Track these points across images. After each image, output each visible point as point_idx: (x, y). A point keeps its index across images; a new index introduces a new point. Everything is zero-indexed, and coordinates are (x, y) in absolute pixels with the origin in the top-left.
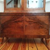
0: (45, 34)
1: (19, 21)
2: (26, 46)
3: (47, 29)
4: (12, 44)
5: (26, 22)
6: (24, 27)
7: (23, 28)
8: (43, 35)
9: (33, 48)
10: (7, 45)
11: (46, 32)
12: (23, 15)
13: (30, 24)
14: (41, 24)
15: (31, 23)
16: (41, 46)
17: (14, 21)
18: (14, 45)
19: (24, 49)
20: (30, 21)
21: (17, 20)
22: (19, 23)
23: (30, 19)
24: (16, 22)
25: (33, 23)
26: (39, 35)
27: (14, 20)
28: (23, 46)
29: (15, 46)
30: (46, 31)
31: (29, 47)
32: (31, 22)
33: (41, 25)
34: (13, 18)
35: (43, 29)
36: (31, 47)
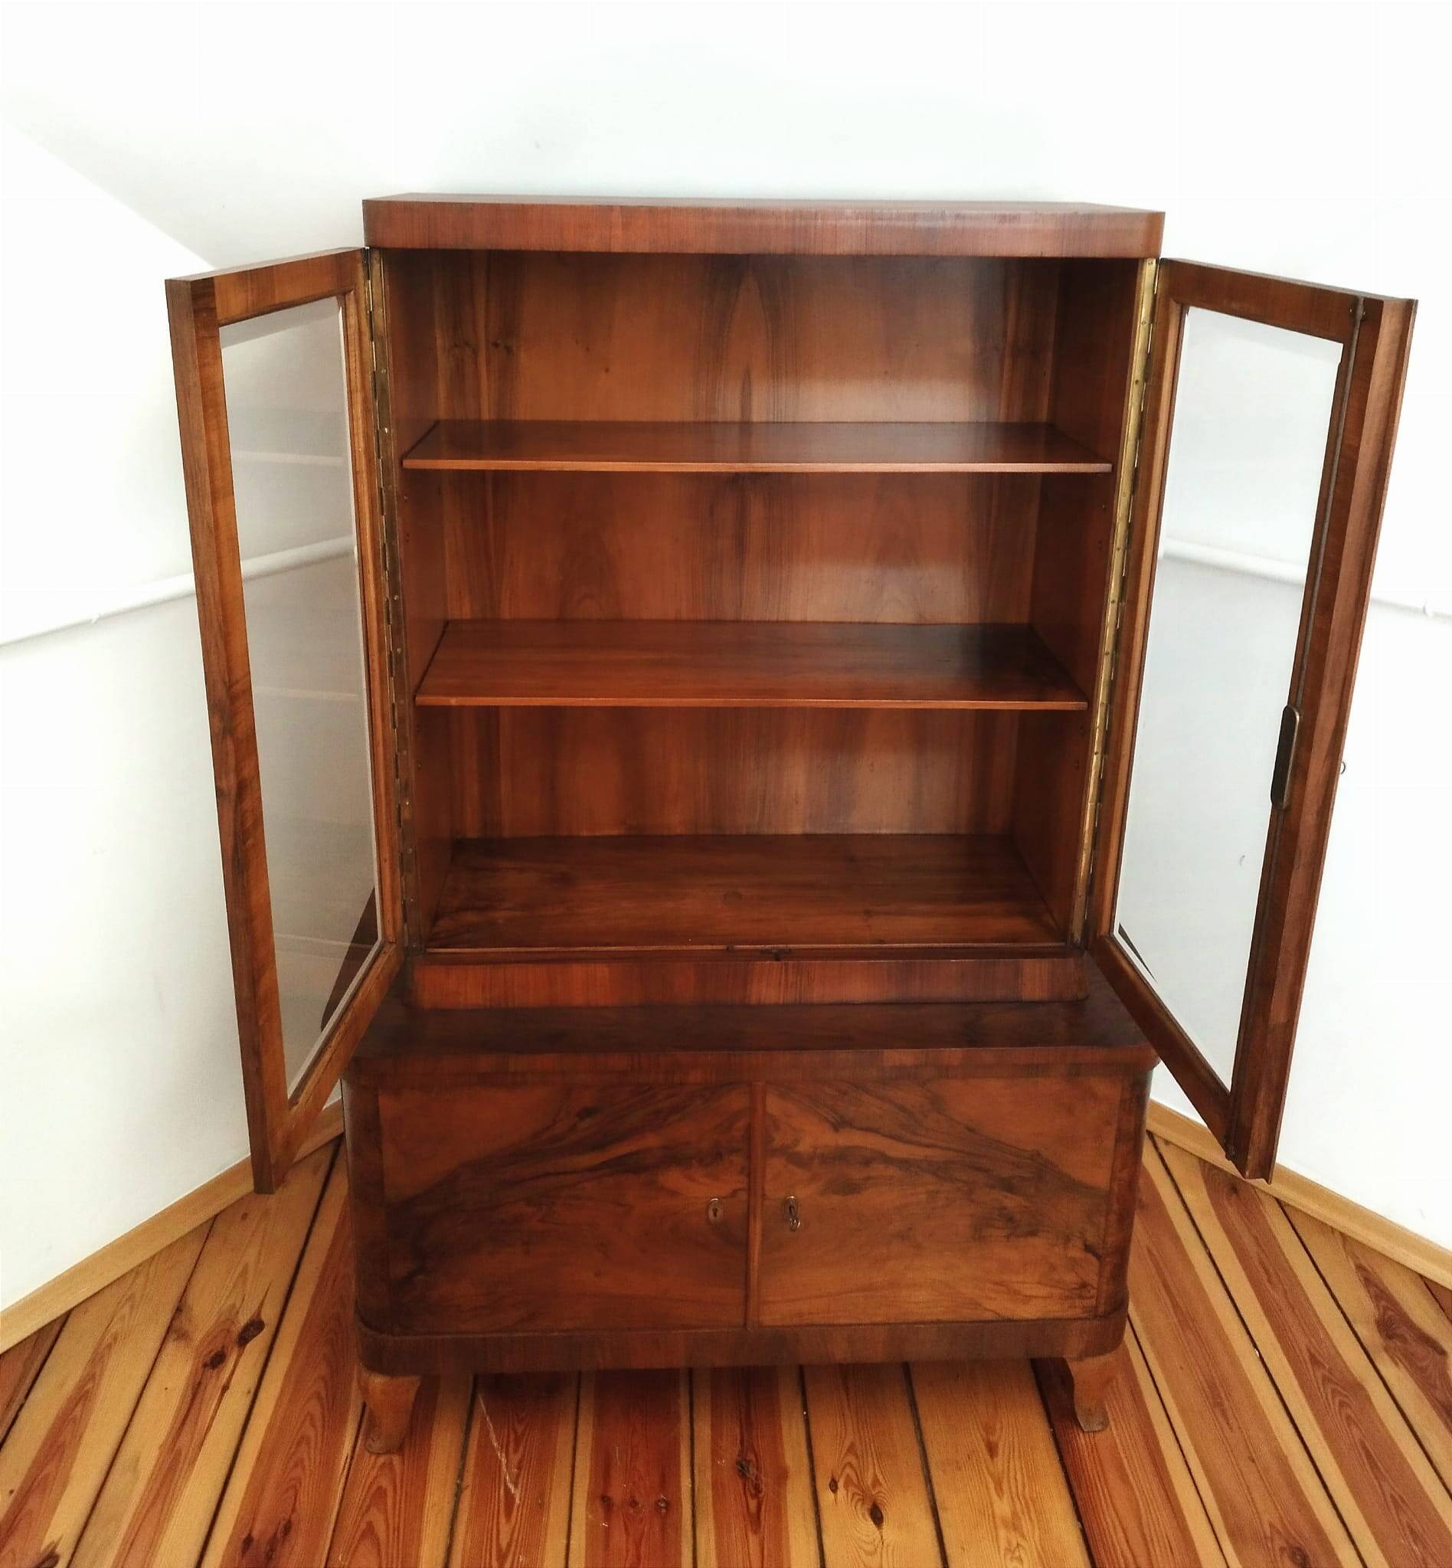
0: (1055, 1309)
1: (673, 1157)
2: (782, 1476)
3: (1088, 1248)
4: (564, 1436)
5: (777, 1163)
6: (756, 1228)
7: (743, 1246)
8: (1028, 1312)
9: (877, 1517)
10: (490, 1468)
11: (1070, 1278)
12: (747, 1083)
13: (850, 1188)
14: (1008, 1186)
15: (856, 1174)
16: (992, 1450)
17: (595, 1159)
18: (603, 1470)
19: (753, 1540)
20: (841, 1156)
21: (652, 1141)
22: (672, 1178)
23: (839, 1124)
24: (626, 1165)
25: (890, 1170)
26: (967, 1314)
27: (599, 1145)
28: (742, 1468)
29: (615, 1493)
30: (1073, 1264)
31: (826, 1497)
32: (867, 1163)
33: (1011, 1202)
34: (586, 1113)
35: (1038, 1245)
36: (846, 1486)
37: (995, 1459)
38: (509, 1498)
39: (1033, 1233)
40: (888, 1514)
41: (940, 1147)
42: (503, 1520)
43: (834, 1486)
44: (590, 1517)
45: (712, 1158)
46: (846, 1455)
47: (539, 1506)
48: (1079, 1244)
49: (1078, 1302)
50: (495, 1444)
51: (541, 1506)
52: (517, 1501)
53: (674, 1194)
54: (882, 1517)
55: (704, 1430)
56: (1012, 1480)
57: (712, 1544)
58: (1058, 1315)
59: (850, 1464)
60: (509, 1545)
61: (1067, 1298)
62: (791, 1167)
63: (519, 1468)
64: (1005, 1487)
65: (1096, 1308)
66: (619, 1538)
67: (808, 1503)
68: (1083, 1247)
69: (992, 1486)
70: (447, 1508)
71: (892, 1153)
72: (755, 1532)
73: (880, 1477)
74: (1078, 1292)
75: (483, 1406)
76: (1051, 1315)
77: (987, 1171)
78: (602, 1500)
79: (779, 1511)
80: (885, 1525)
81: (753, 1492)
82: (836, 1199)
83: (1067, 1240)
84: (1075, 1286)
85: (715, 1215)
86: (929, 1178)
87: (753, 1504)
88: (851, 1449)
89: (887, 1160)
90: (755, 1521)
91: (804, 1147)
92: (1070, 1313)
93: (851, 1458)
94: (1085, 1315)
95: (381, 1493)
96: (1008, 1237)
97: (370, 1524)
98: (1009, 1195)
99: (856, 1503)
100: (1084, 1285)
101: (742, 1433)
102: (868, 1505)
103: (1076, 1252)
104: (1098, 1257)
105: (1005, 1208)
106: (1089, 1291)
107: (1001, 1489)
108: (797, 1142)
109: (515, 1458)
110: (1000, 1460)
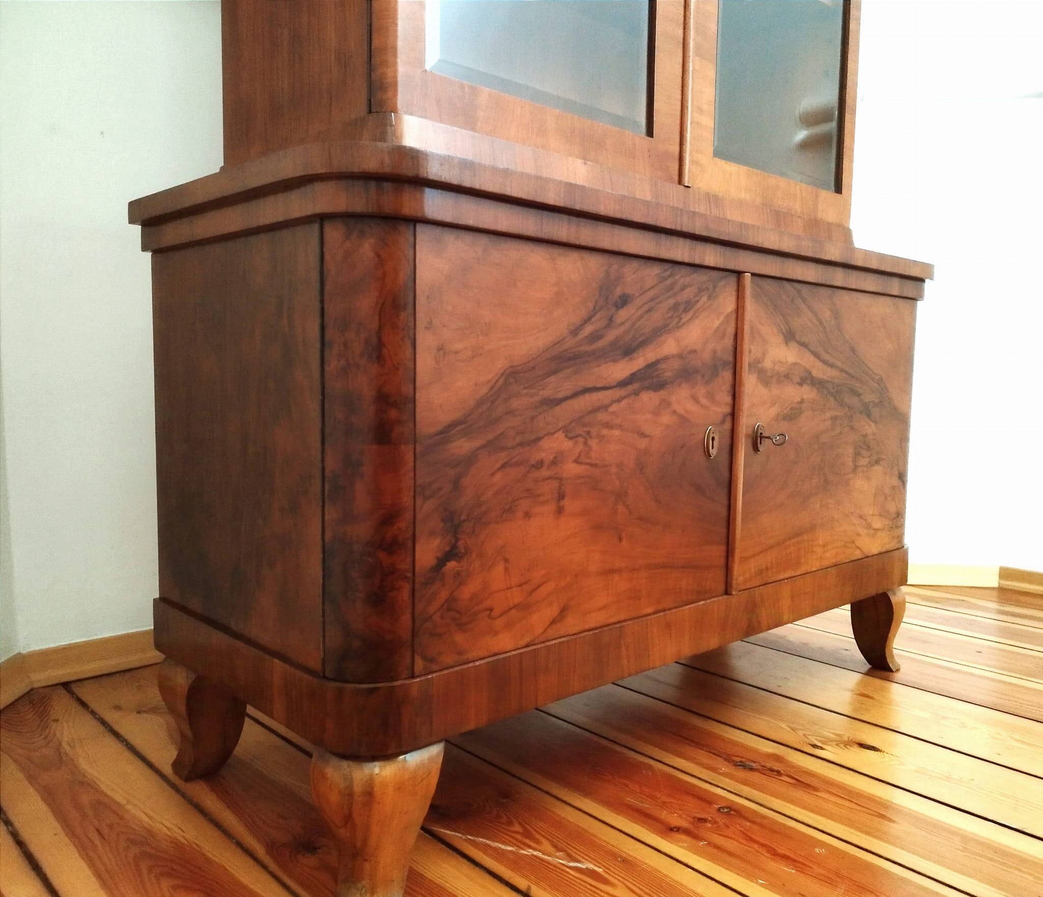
0: (886, 541)
2: (778, 758)
4: (568, 813)
9: (870, 747)
11: (893, 508)
14: (867, 411)
17: (620, 370)
20: (787, 374)
27: (628, 351)
28: (743, 766)
30: (894, 493)
31: (824, 753)
32: (802, 382)
33: (870, 429)
36: (825, 743)
38: (586, 871)
41: (838, 368)
42: (607, 887)
43: (818, 747)
44: (682, 845)
46: (795, 732)
47: (624, 862)
48: (896, 472)
50: (508, 847)
51: (628, 861)
52: (600, 870)
54: (873, 746)
55: (678, 762)
58: (887, 547)
59: (806, 734)
62: (760, 385)
63: (561, 848)
66: (730, 844)
68: (898, 475)
71: (815, 373)
73: (836, 732)
75: (450, 832)
77: (860, 395)
78: (674, 830)
80: (883, 749)
81: (774, 773)
83: (892, 467)
85: (712, 448)
86: (833, 402)
87: (787, 778)
88: (793, 728)
89: (813, 381)
90: (804, 785)
91: (767, 363)
92: (892, 545)
93: (801, 732)
96: (868, 466)
98: (869, 421)
99: (847, 748)
101: (708, 752)
102: (855, 745)
103: (895, 479)
105: (867, 435)
108: (764, 355)
109: (546, 846)
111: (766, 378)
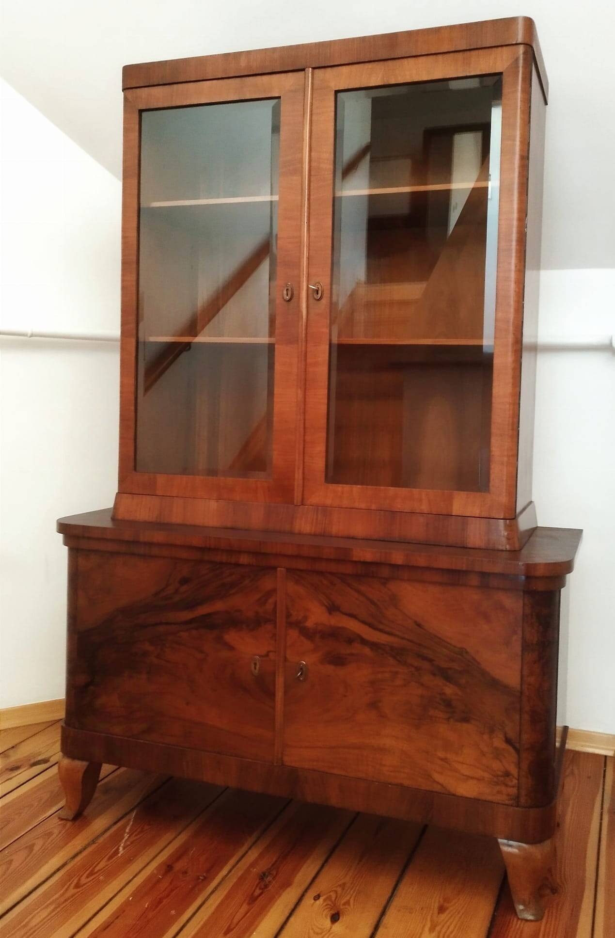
0: (487, 792)
1: (233, 621)
3: (508, 741)
4: (169, 836)
5: (294, 633)
6: (280, 681)
7: (272, 695)
9: (335, 918)
10: (116, 839)
11: (496, 765)
12: (275, 568)
13: (338, 661)
14: (447, 676)
15: (344, 650)
16: (442, 910)
17: (188, 615)
18: (179, 855)
19: (245, 907)
20: (333, 634)
21: (219, 606)
22: (231, 637)
23: (333, 609)
24: (206, 623)
25: (367, 651)
26: (422, 783)
27: (191, 605)
28: (262, 877)
29: (178, 866)
30: (498, 755)
31: (308, 900)
32: (350, 642)
33: (449, 690)
34: (184, 581)
36: (325, 900)
37: (440, 915)
38: (117, 852)
39: (466, 720)
40: (343, 920)
41: (398, 636)
42: (106, 859)
43: (317, 898)
44: (155, 872)
45: (255, 623)
46: (337, 887)
47: (129, 860)
48: (501, 736)
49: (503, 789)
50: (127, 831)
51: (131, 860)
52: (119, 855)
53: (231, 648)
54: (338, 919)
55: (253, 855)
56: (446, 927)
57: (218, 902)
58: (490, 798)
59: (336, 892)
60: (99, 870)
61: (497, 784)
62: (302, 638)
63: (132, 843)
64: (438, 928)
65: (518, 797)
66: (165, 884)
67: (294, 900)
68: (504, 739)
69: (428, 925)
70: (79, 848)
71: (365, 636)
72: (249, 904)
73: (352, 901)
74: (502, 779)
75: (134, 814)
76: (483, 798)
77: (431, 661)
78: (168, 867)
79: (271, 900)
80: (337, 924)
81: (263, 887)
82: (330, 669)
83: (492, 731)
84: (500, 773)
85: (255, 668)
86: (391, 661)
87: (258, 892)
88: (343, 886)
89: (364, 642)
90: (252, 899)
91: (309, 624)
92: (498, 798)
93: (339, 890)
94: (510, 802)
95: (50, 834)
96: (448, 719)
97: (33, 845)
98: (448, 684)
99: (326, 909)
100: (507, 774)
101: (276, 861)
102: (333, 912)
103: (499, 742)
104: (517, 751)
105: (444, 694)
106: (512, 781)
107: (434, 929)
108: (306, 618)
109: (133, 838)
110: (443, 917)
111: (307, 633)
